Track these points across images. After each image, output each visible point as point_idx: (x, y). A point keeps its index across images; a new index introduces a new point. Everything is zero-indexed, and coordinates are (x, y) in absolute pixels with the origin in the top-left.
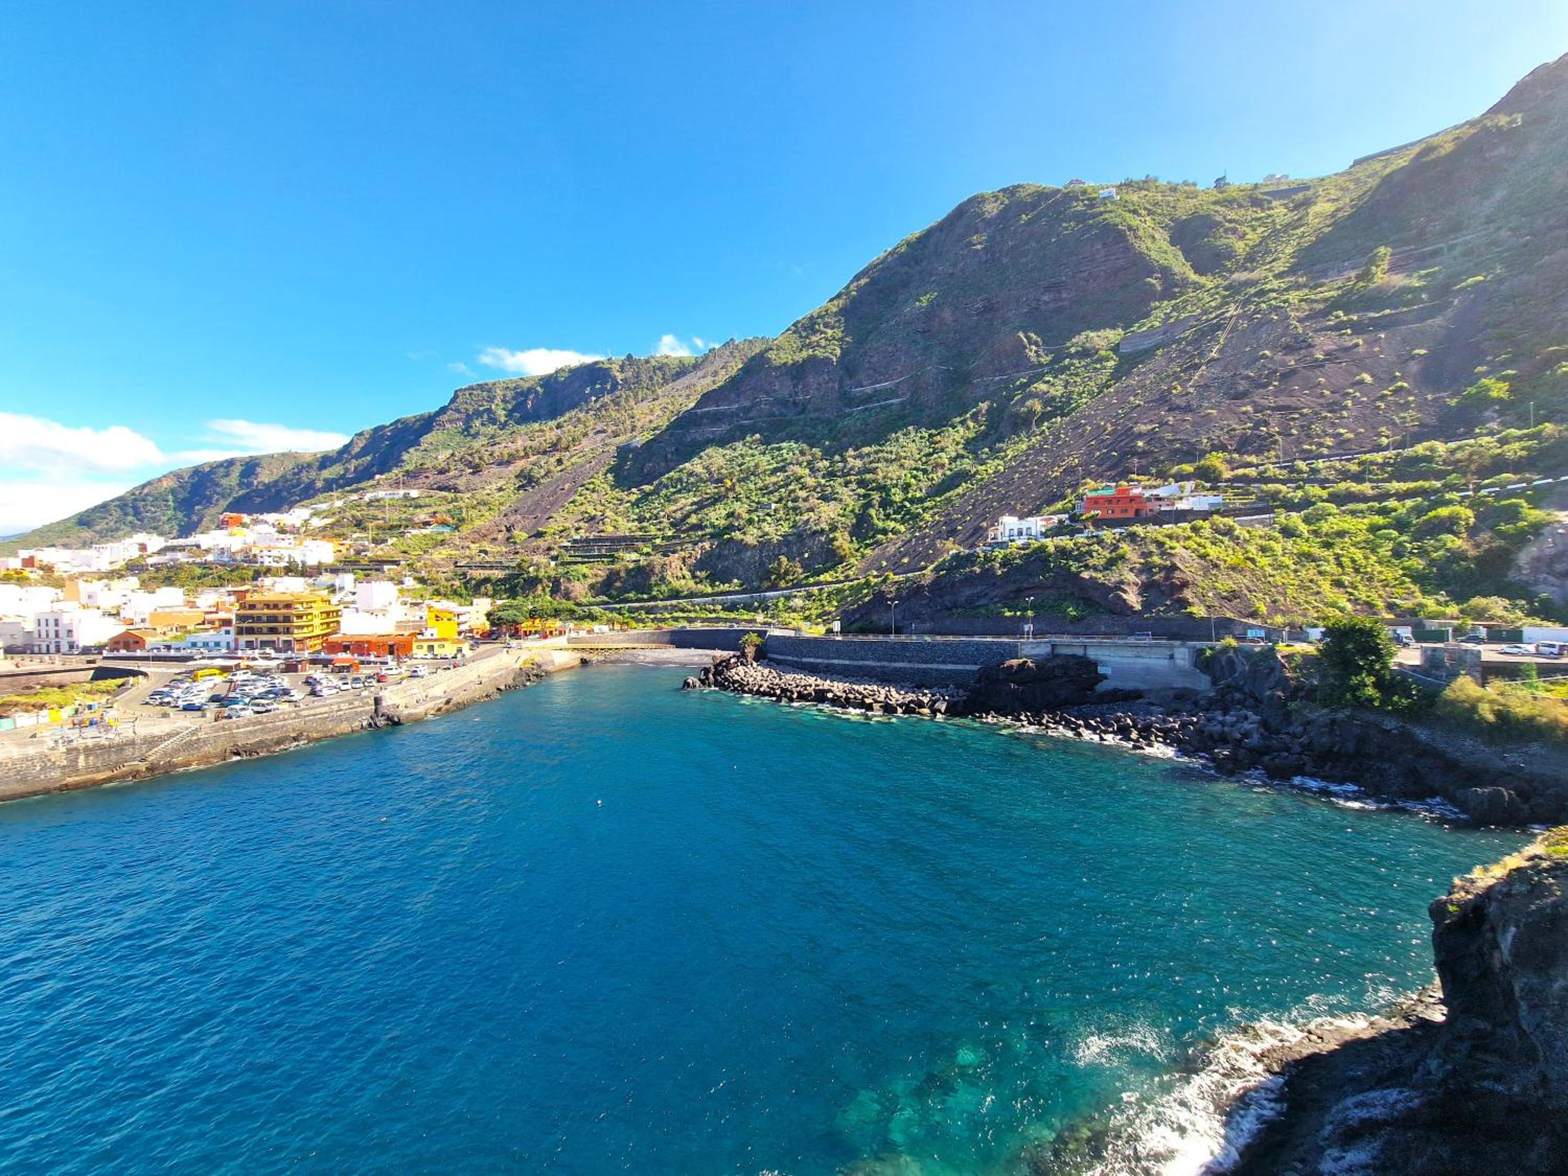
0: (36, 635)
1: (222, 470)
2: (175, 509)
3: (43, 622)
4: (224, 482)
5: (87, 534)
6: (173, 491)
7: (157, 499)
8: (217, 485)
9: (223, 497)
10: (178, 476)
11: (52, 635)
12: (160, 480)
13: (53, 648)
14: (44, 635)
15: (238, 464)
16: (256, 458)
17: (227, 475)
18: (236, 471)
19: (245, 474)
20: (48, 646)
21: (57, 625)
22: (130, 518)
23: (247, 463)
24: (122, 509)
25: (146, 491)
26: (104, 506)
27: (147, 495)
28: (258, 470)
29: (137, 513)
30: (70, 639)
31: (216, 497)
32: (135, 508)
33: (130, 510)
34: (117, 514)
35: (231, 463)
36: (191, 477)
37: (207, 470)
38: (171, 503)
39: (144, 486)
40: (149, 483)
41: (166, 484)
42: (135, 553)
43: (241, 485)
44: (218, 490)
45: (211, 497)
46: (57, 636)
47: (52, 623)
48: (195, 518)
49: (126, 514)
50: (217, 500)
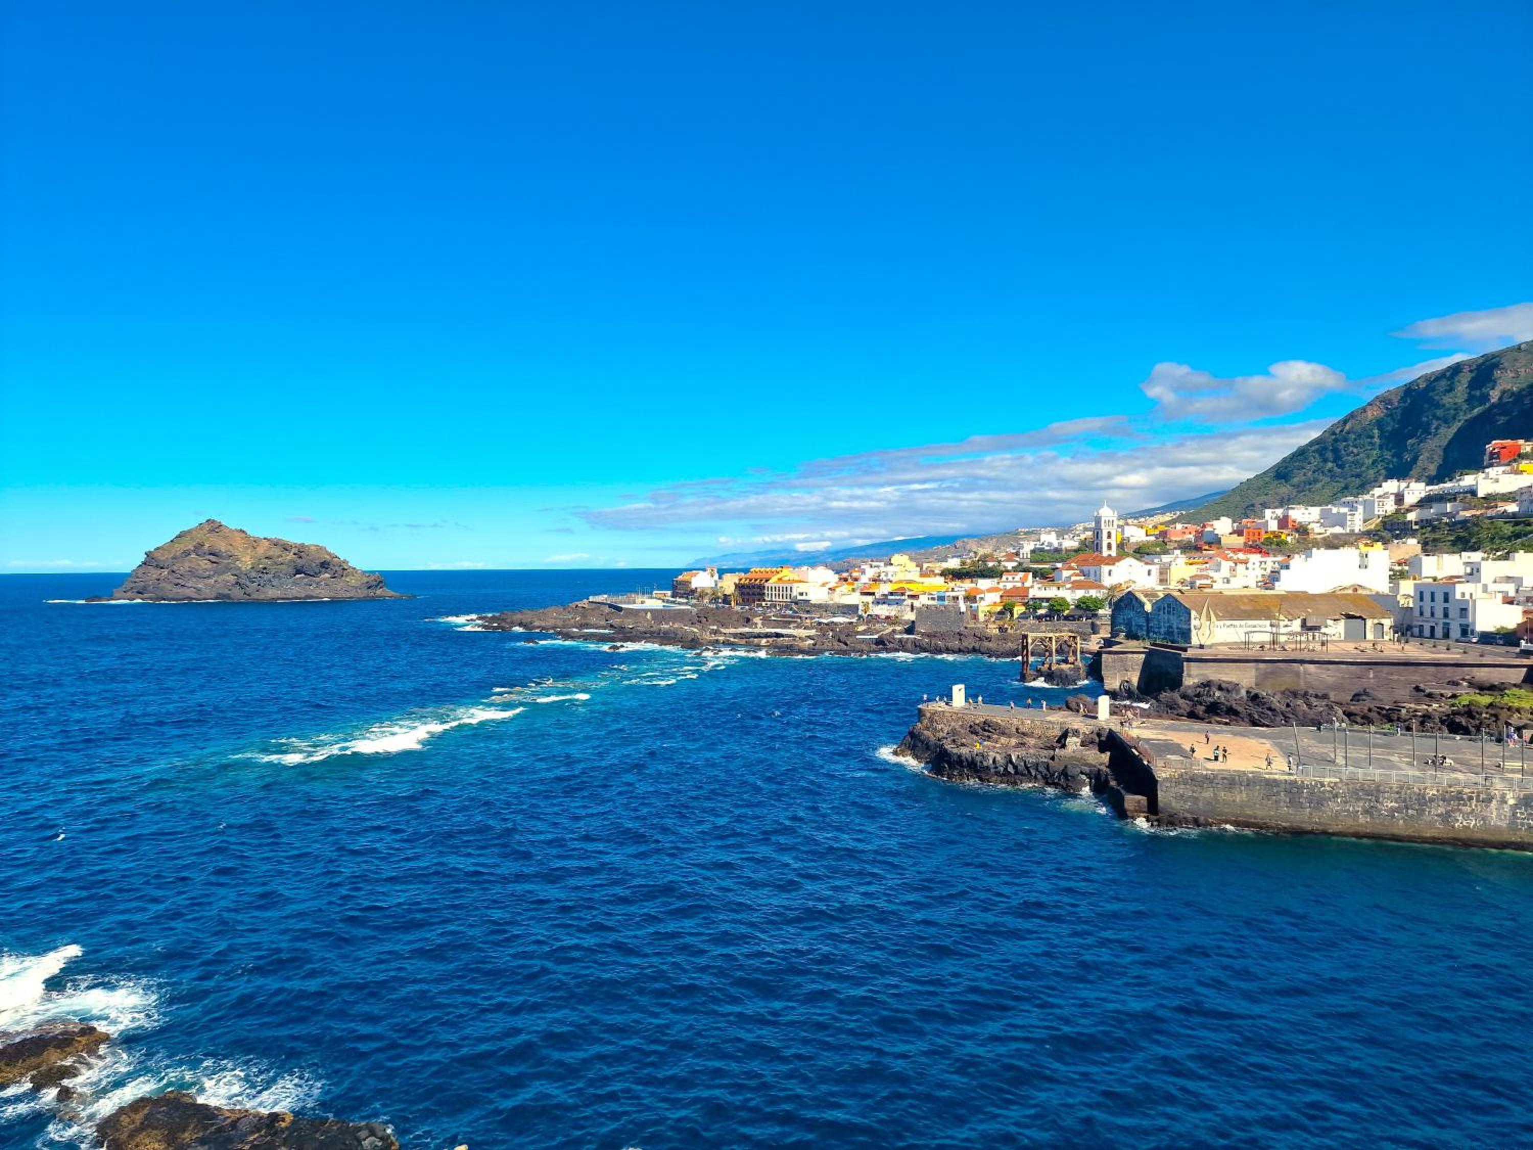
0: (1417, 613)
1: (1444, 383)
2: (1381, 448)
3: (1427, 597)
4: (1447, 400)
5: (1285, 490)
6: (1379, 424)
7: (1360, 436)
8: (1438, 406)
9: (1446, 421)
10: (1384, 400)
11: (1439, 613)
12: (1364, 410)
13: (1439, 632)
14: (1427, 613)
15: (1466, 370)
16: (1494, 356)
17: (1451, 389)
18: (1464, 380)
19: (1474, 384)
20: (1432, 628)
21: (1446, 600)
22: (1330, 465)
23: (1479, 366)
24: (1321, 455)
25: (1347, 427)
26: (1302, 453)
27: (1348, 433)
28: (1497, 373)
29: (1337, 458)
30: (1463, 621)
31: (1435, 423)
32: (1335, 451)
33: (1330, 455)
34: (1315, 461)
35: (1456, 369)
36: (1403, 399)
37: (1423, 386)
38: (1376, 440)
39: (1345, 422)
40: (1352, 416)
41: (1373, 414)
42: (1390, 507)
43: (1470, 400)
44: (1439, 413)
45: (1429, 425)
46: (1446, 615)
47: (1439, 597)
48: (1407, 457)
49: (1325, 461)
50: (1437, 428)
